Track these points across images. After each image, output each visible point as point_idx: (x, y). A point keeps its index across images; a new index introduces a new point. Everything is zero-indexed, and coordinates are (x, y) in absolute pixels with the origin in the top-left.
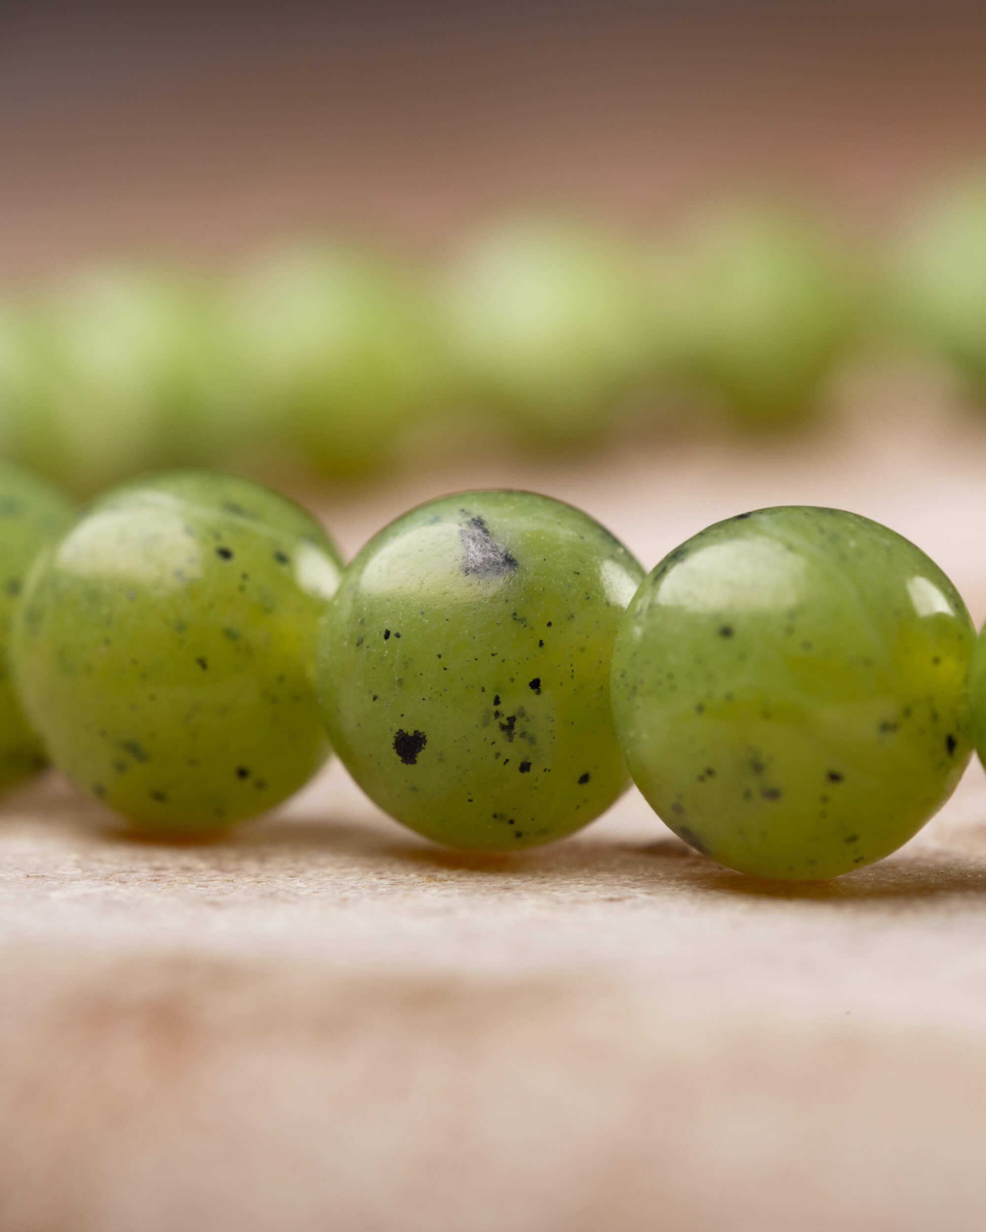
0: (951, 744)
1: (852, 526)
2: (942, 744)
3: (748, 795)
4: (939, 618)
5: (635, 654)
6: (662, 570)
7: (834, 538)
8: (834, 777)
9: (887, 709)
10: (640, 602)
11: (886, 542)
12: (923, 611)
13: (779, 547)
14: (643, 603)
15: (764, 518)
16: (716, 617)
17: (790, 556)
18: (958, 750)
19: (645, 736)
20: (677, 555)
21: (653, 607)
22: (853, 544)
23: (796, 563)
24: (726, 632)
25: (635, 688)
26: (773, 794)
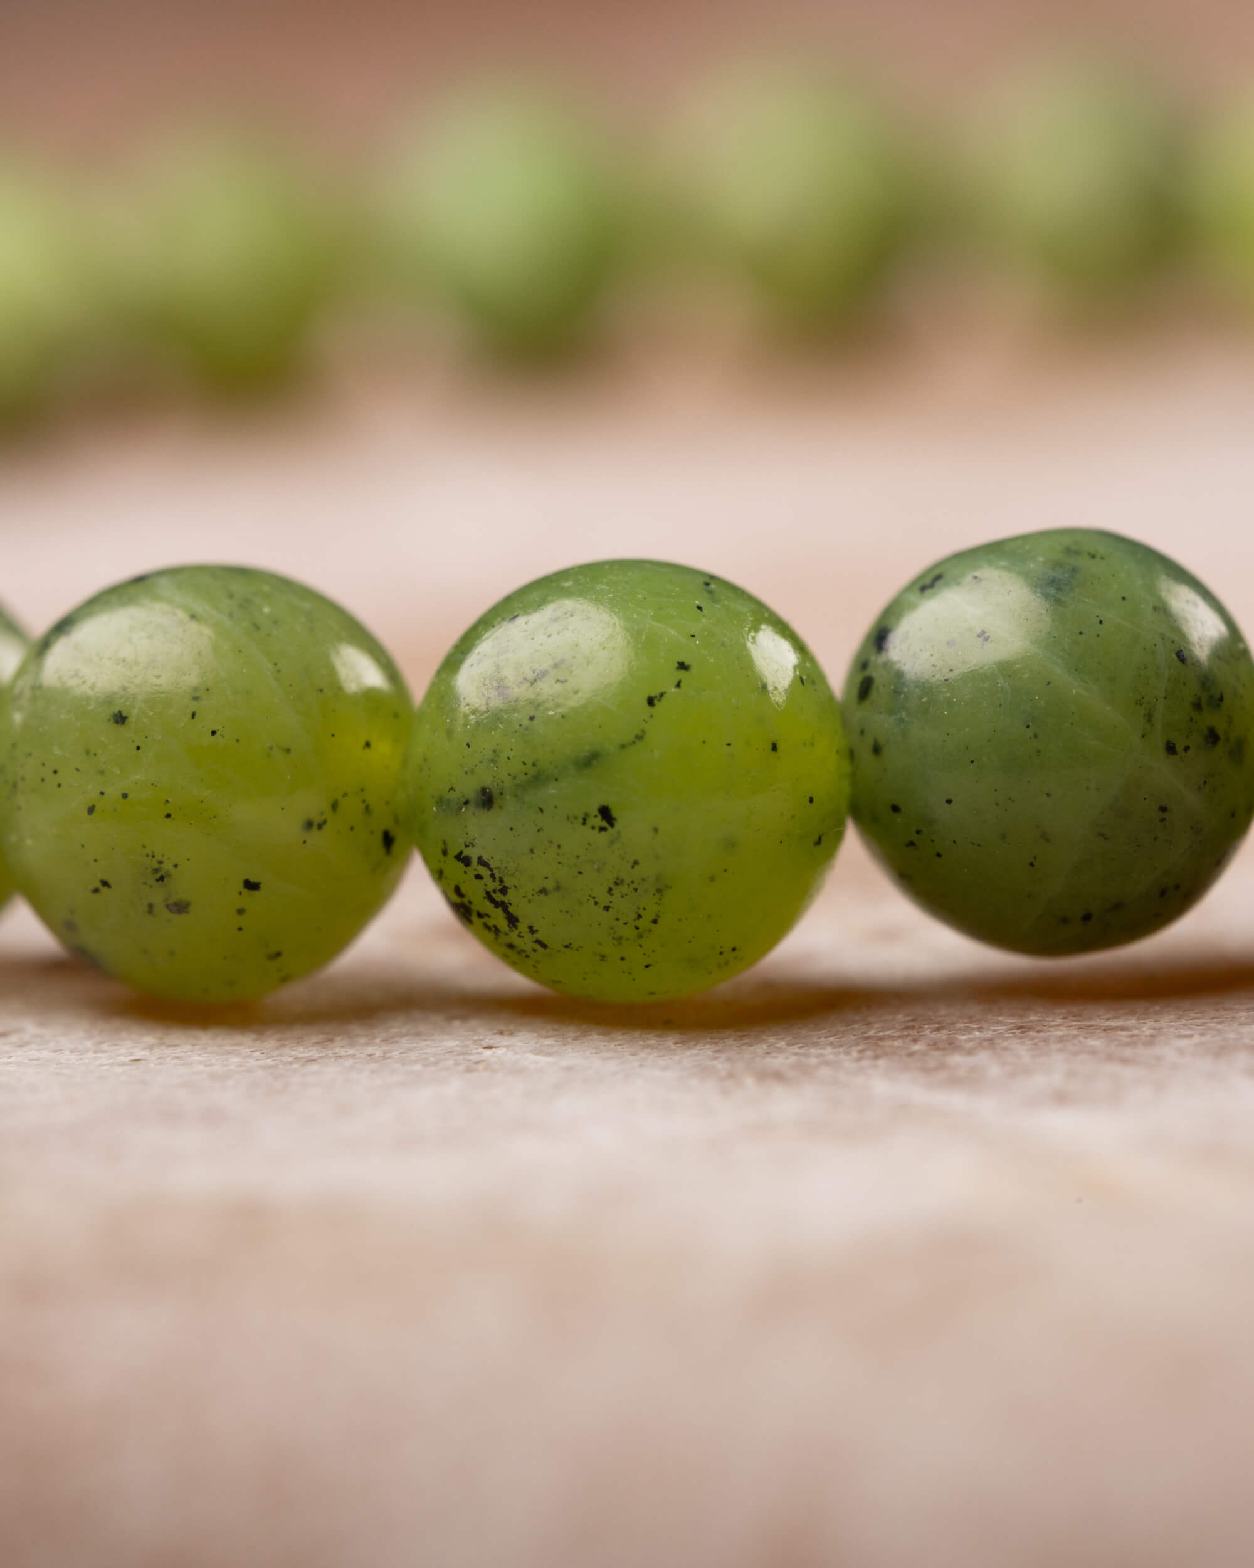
0: (388, 840)
1: (266, 588)
2: (378, 838)
3: (151, 908)
4: (370, 696)
5: (14, 745)
6: (44, 645)
7: (245, 604)
8: (251, 886)
9: (312, 804)
10: (20, 683)
11: (307, 605)
12: (351, 687)
13: (181, 615)
14: (25, 683)
15: (163, 581)
16: (109, 700)
17: (194, 626)
18: (397, 847)
19: (29, 842)
20: (63, 626)
21: (37, 688)
22: (266, 610)
23: (201, 635)
24: (120, 719)
25: (15, 785)
26: (180, 907)
